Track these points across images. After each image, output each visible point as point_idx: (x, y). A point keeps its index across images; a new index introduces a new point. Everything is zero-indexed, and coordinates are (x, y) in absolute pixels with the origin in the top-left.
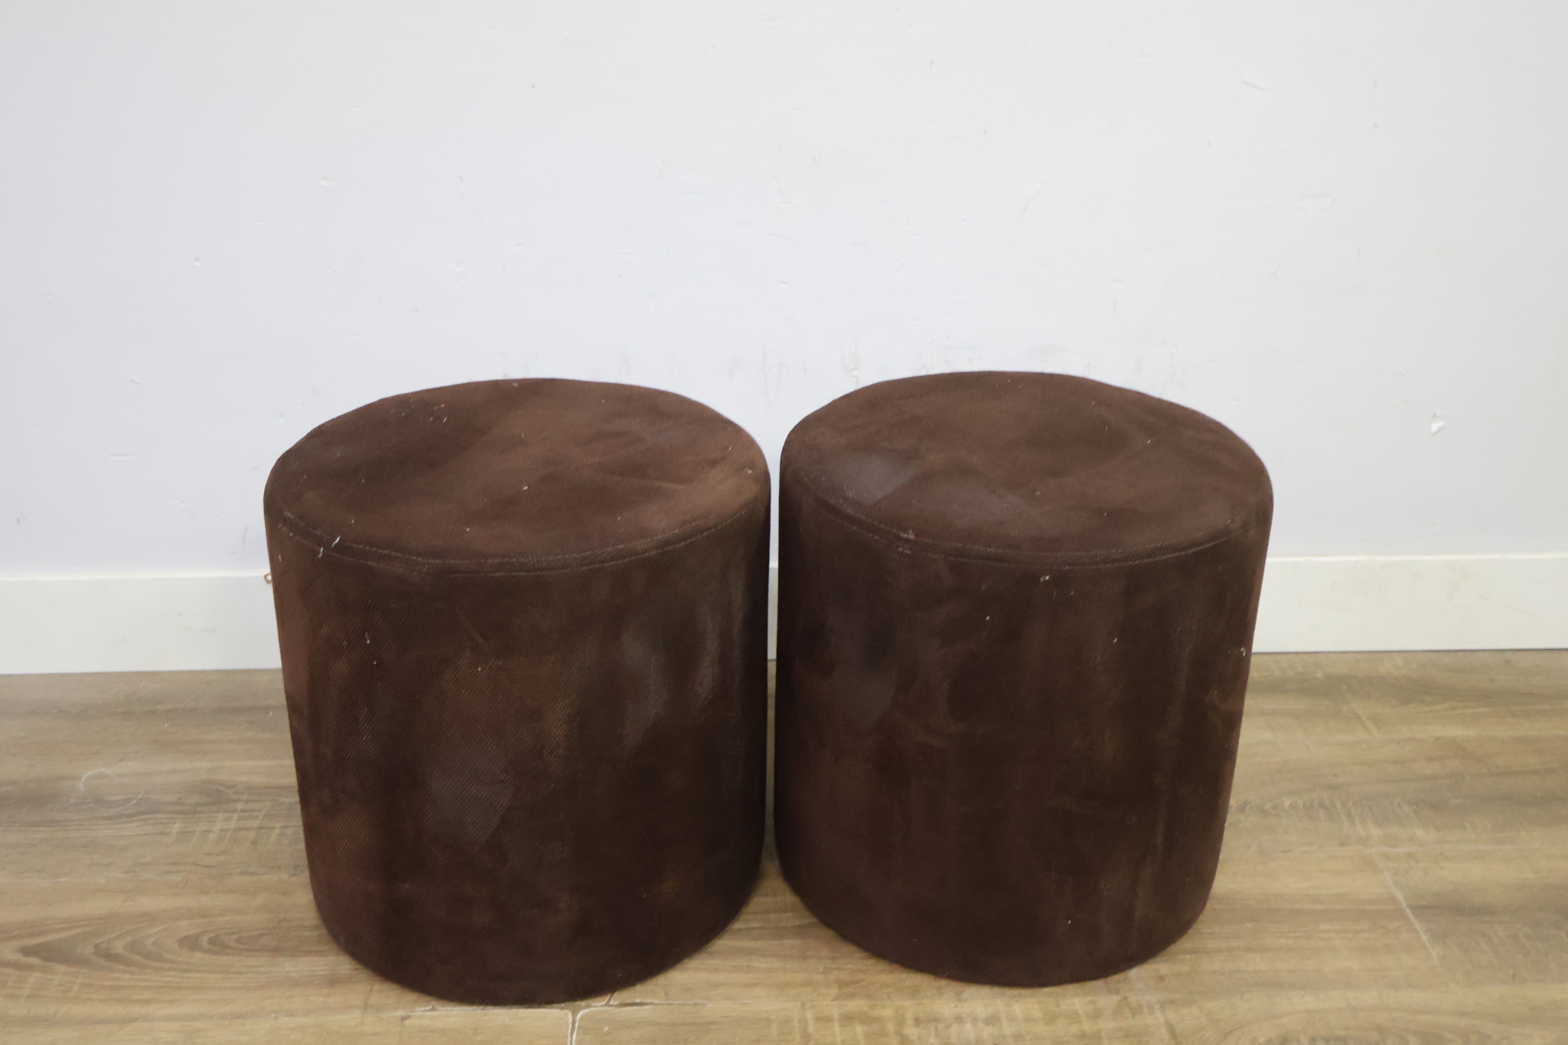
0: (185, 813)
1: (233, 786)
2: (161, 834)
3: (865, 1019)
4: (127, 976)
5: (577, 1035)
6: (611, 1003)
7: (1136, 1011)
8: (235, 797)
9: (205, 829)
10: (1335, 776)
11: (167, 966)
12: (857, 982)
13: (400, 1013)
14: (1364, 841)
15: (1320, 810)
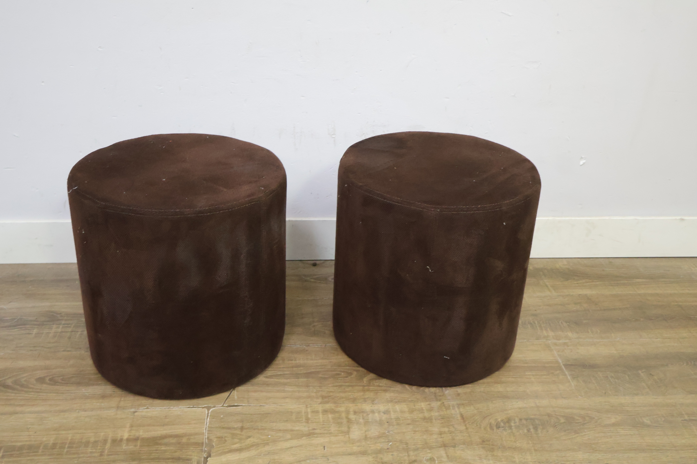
0: (39, 325)
1: (61, 314)
2: (28, 334)
3: (333, 412)
4: (13, 395)
5: (209, 419)
6: (224, 405)
7: (447, 408)
8: (61, 318)
9: (47, 332)
10: (535, 310)
11: (31, 390)
12: (330, 396)
13: (133, 410)
14: (546, 337)
15: (529, 325)
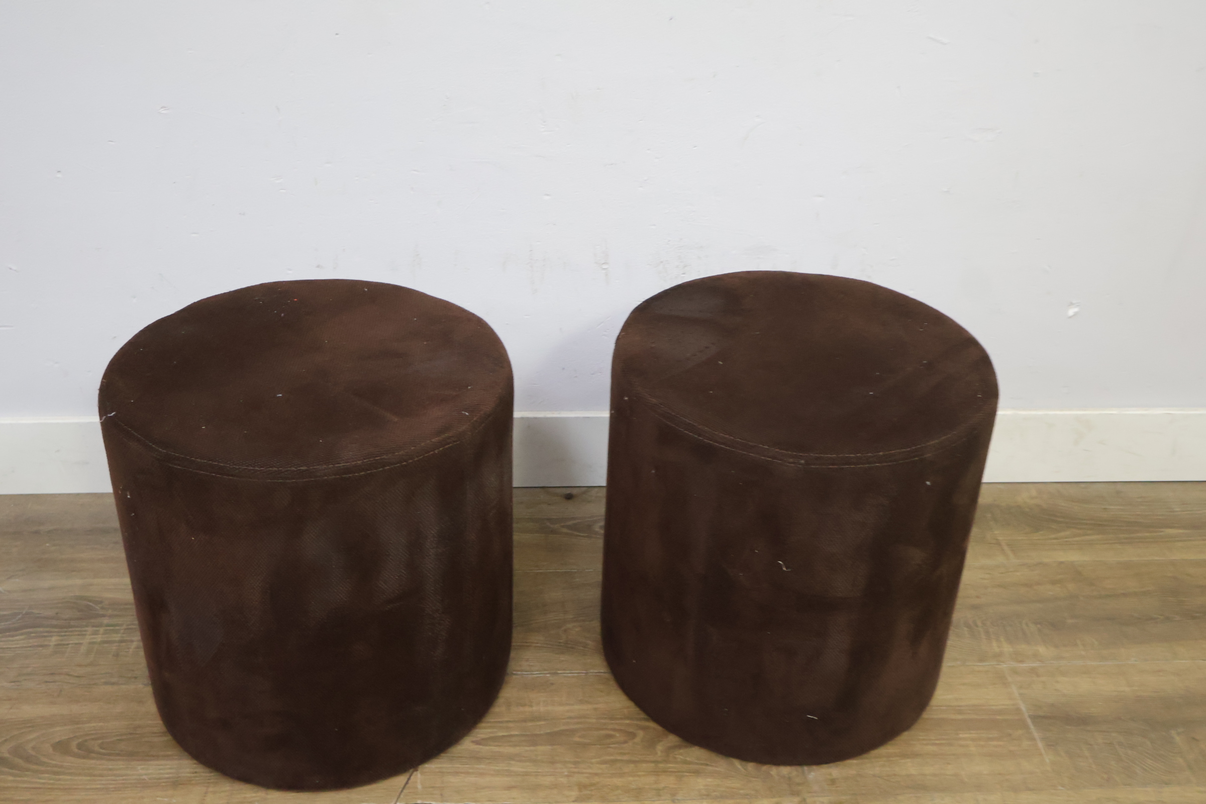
2: (41, 646)
8: (101, 612)
9: (77, 642)
10: (978, 597)
11: (43, 768)
14: (998, 656)
15: (966, 629)
